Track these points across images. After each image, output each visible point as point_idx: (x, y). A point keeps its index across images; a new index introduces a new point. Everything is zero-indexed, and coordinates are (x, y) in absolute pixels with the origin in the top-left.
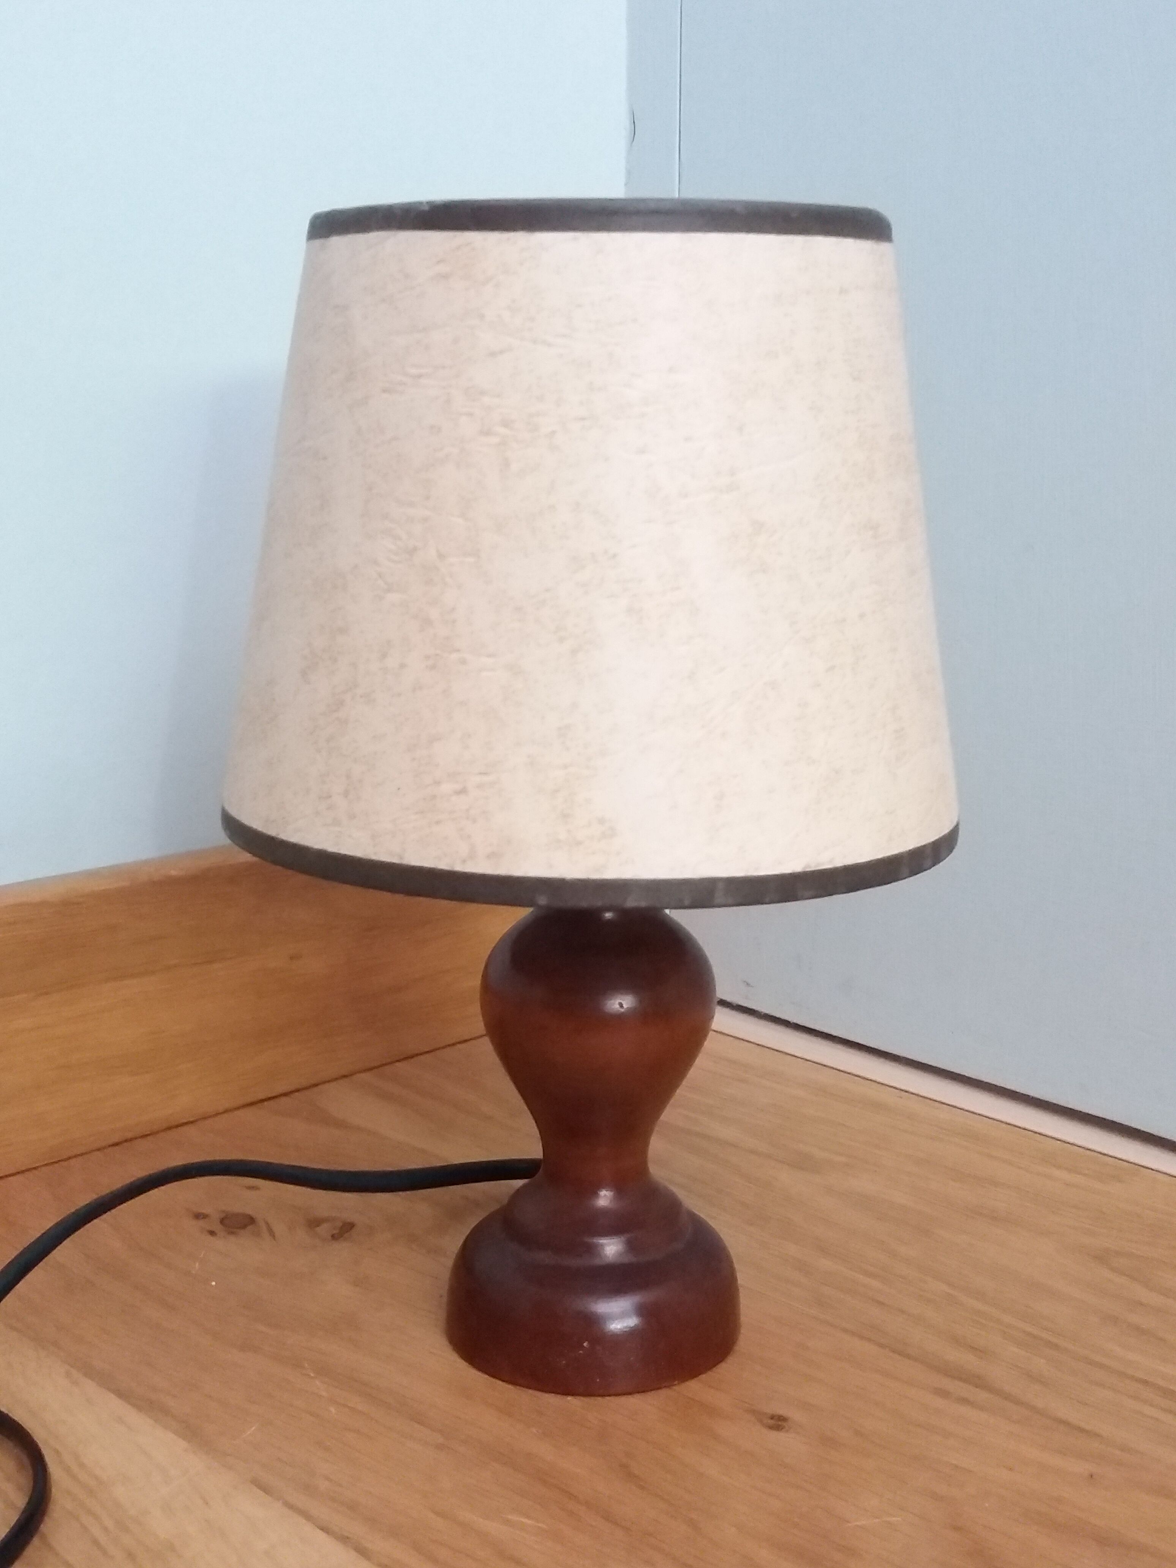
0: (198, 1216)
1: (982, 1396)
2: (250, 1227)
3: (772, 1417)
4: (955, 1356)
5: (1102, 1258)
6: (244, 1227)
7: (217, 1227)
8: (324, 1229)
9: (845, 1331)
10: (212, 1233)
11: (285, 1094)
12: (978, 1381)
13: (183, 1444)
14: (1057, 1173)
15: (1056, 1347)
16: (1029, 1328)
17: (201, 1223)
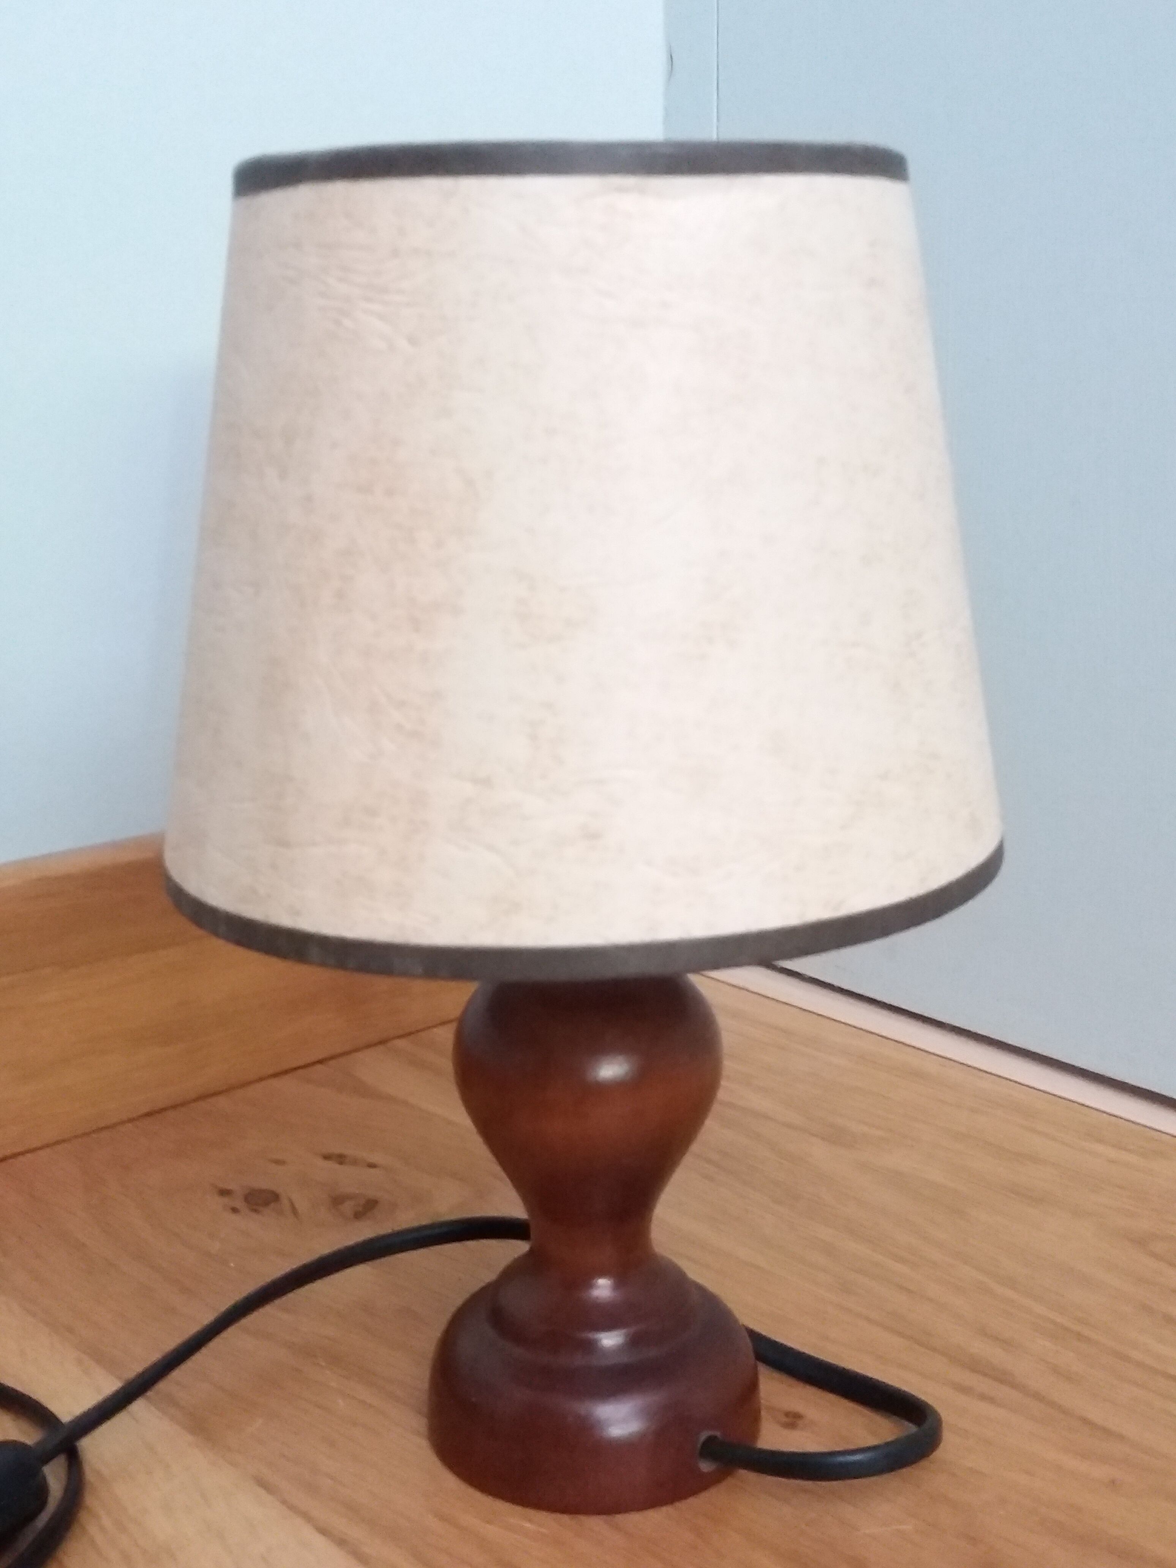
0: (224, 1193)
1: (1003, 1392)
2: (272, 1205)
3: (787, 1414)
4: (980, 1348)
5: (1141, 1242)
6: (266, 1204)
7: (239, 1203)
8: (348, 1207)
9: (869, 1320)
10: (235, 1210)
11: (320, 1062)
12: (1003, 1378)
13: (189, 1438)
14: (1100, 1148)
15: (1088, 1340)
16: (1059, 1319)
17: (225, 1200)
